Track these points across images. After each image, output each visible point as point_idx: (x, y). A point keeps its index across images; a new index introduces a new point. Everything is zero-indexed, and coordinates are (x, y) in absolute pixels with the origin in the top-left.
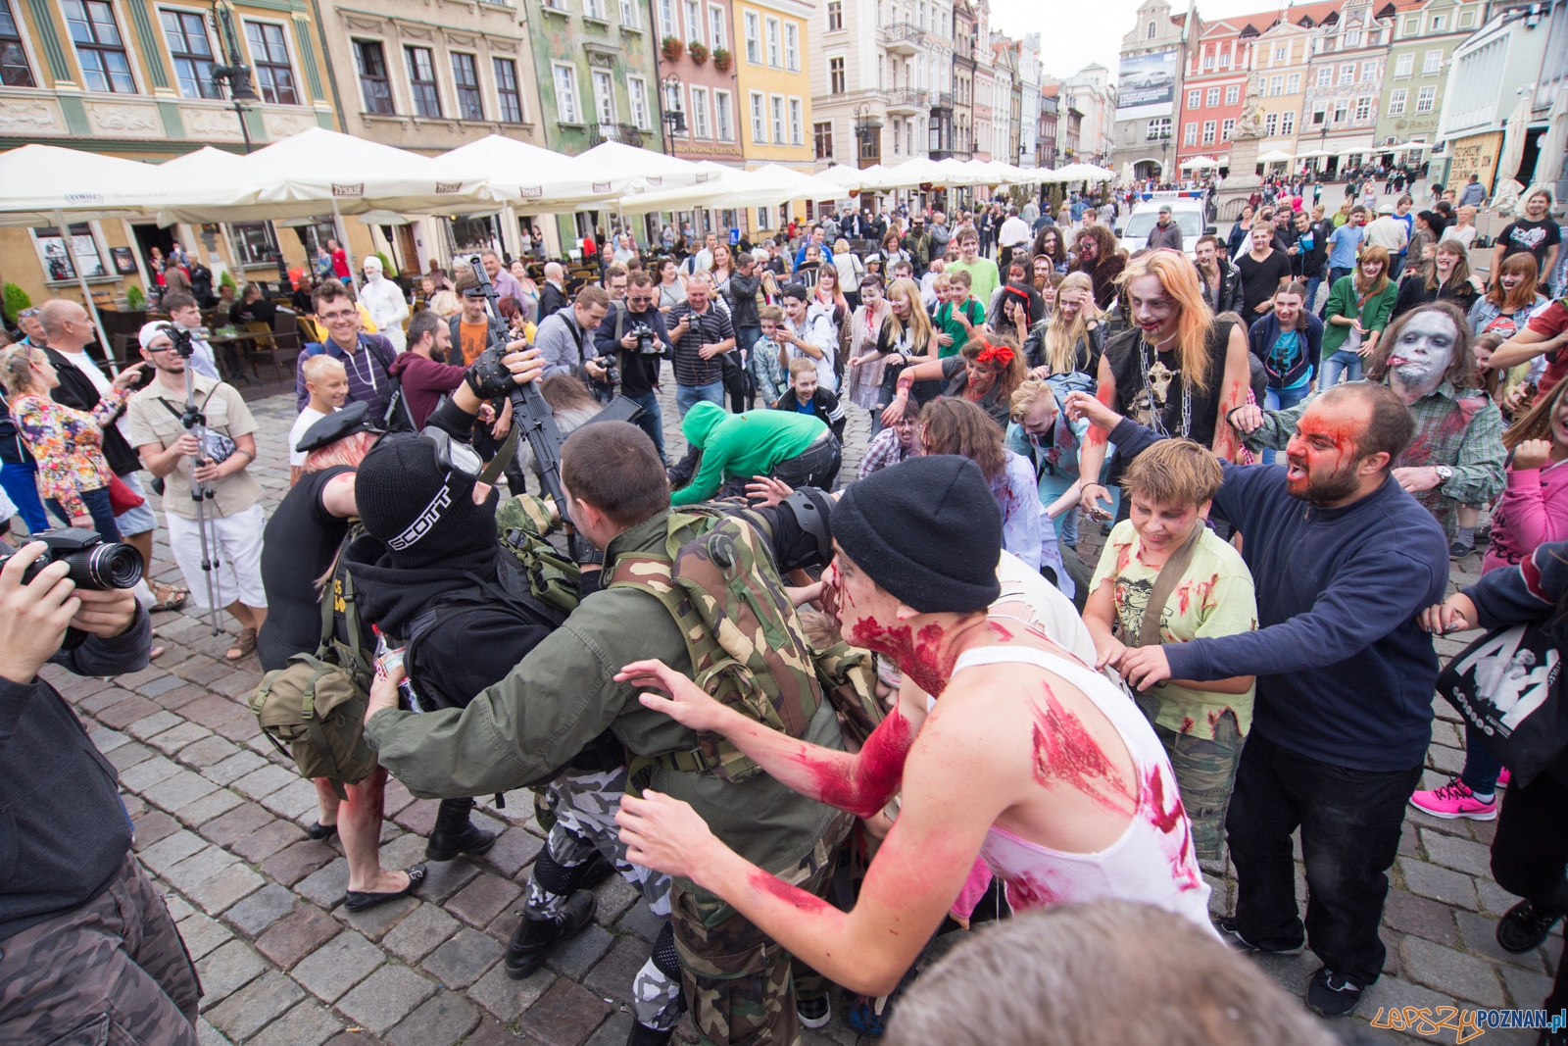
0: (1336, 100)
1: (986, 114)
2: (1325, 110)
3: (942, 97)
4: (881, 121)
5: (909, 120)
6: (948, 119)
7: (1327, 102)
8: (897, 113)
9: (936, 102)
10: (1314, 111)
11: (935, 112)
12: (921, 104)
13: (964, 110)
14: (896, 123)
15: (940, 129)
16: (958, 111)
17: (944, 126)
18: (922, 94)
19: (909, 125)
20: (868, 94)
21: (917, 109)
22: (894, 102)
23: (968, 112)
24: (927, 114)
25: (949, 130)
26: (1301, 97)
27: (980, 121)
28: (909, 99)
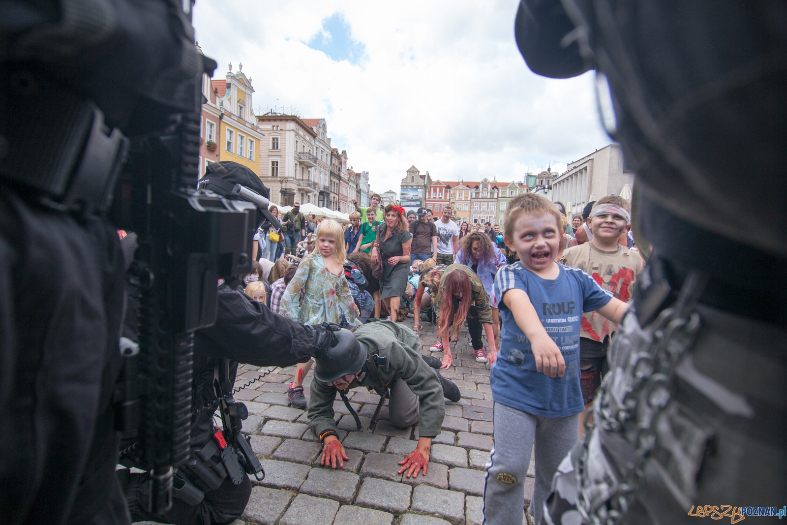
0: (481, 215)
1: (345, 199)
2: (478, 218)
3: (325, 187)
4: (295, 191)
5: (309, 194)
6: (328, 197)
7: (478, 216)
8: (303, 190)
9: (322, 189)
10: (474, 218)
11: (321, 193)
12: (315, 188)
13: (335, 195)
14: (302, 195)
15: (323, 200)
16: (332, 195)
17: (326, 200)
18: (315, 184)
19: (309, 196)
20: (289, 179)
21: (312, 190)
22: (302, 184)
23: (337, 197)
24: (318, 194)
25: (327, 202)
26: (469, 212)
27: (342, 201)
28: (309, 185)
